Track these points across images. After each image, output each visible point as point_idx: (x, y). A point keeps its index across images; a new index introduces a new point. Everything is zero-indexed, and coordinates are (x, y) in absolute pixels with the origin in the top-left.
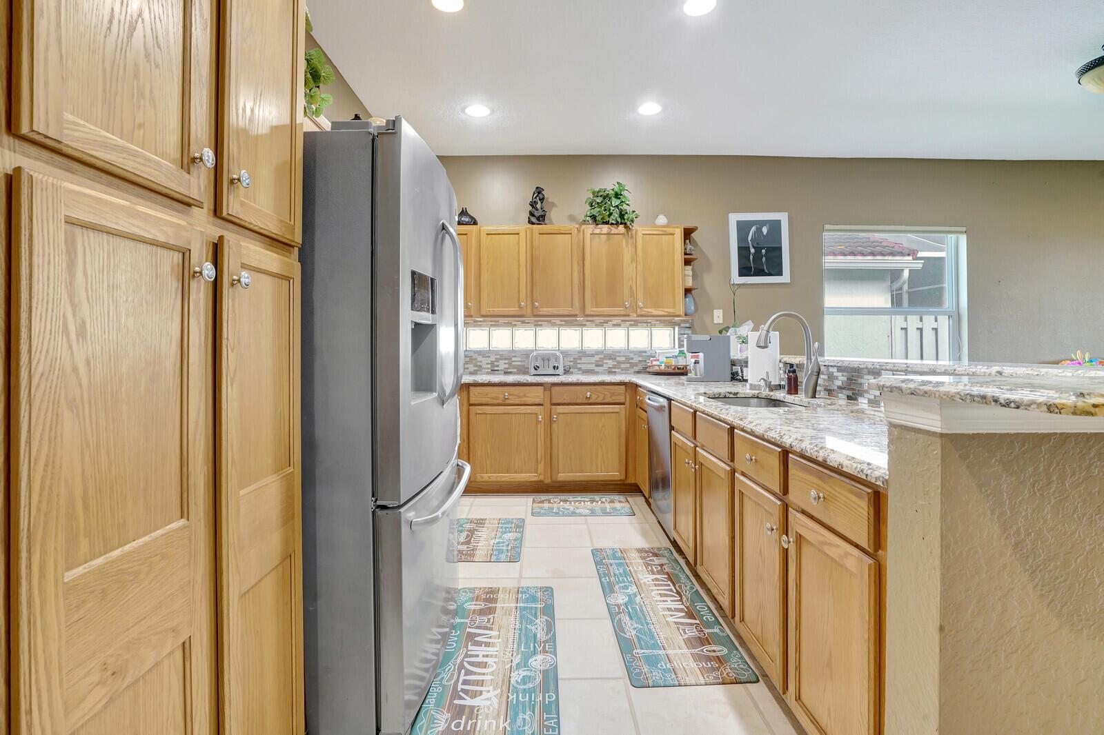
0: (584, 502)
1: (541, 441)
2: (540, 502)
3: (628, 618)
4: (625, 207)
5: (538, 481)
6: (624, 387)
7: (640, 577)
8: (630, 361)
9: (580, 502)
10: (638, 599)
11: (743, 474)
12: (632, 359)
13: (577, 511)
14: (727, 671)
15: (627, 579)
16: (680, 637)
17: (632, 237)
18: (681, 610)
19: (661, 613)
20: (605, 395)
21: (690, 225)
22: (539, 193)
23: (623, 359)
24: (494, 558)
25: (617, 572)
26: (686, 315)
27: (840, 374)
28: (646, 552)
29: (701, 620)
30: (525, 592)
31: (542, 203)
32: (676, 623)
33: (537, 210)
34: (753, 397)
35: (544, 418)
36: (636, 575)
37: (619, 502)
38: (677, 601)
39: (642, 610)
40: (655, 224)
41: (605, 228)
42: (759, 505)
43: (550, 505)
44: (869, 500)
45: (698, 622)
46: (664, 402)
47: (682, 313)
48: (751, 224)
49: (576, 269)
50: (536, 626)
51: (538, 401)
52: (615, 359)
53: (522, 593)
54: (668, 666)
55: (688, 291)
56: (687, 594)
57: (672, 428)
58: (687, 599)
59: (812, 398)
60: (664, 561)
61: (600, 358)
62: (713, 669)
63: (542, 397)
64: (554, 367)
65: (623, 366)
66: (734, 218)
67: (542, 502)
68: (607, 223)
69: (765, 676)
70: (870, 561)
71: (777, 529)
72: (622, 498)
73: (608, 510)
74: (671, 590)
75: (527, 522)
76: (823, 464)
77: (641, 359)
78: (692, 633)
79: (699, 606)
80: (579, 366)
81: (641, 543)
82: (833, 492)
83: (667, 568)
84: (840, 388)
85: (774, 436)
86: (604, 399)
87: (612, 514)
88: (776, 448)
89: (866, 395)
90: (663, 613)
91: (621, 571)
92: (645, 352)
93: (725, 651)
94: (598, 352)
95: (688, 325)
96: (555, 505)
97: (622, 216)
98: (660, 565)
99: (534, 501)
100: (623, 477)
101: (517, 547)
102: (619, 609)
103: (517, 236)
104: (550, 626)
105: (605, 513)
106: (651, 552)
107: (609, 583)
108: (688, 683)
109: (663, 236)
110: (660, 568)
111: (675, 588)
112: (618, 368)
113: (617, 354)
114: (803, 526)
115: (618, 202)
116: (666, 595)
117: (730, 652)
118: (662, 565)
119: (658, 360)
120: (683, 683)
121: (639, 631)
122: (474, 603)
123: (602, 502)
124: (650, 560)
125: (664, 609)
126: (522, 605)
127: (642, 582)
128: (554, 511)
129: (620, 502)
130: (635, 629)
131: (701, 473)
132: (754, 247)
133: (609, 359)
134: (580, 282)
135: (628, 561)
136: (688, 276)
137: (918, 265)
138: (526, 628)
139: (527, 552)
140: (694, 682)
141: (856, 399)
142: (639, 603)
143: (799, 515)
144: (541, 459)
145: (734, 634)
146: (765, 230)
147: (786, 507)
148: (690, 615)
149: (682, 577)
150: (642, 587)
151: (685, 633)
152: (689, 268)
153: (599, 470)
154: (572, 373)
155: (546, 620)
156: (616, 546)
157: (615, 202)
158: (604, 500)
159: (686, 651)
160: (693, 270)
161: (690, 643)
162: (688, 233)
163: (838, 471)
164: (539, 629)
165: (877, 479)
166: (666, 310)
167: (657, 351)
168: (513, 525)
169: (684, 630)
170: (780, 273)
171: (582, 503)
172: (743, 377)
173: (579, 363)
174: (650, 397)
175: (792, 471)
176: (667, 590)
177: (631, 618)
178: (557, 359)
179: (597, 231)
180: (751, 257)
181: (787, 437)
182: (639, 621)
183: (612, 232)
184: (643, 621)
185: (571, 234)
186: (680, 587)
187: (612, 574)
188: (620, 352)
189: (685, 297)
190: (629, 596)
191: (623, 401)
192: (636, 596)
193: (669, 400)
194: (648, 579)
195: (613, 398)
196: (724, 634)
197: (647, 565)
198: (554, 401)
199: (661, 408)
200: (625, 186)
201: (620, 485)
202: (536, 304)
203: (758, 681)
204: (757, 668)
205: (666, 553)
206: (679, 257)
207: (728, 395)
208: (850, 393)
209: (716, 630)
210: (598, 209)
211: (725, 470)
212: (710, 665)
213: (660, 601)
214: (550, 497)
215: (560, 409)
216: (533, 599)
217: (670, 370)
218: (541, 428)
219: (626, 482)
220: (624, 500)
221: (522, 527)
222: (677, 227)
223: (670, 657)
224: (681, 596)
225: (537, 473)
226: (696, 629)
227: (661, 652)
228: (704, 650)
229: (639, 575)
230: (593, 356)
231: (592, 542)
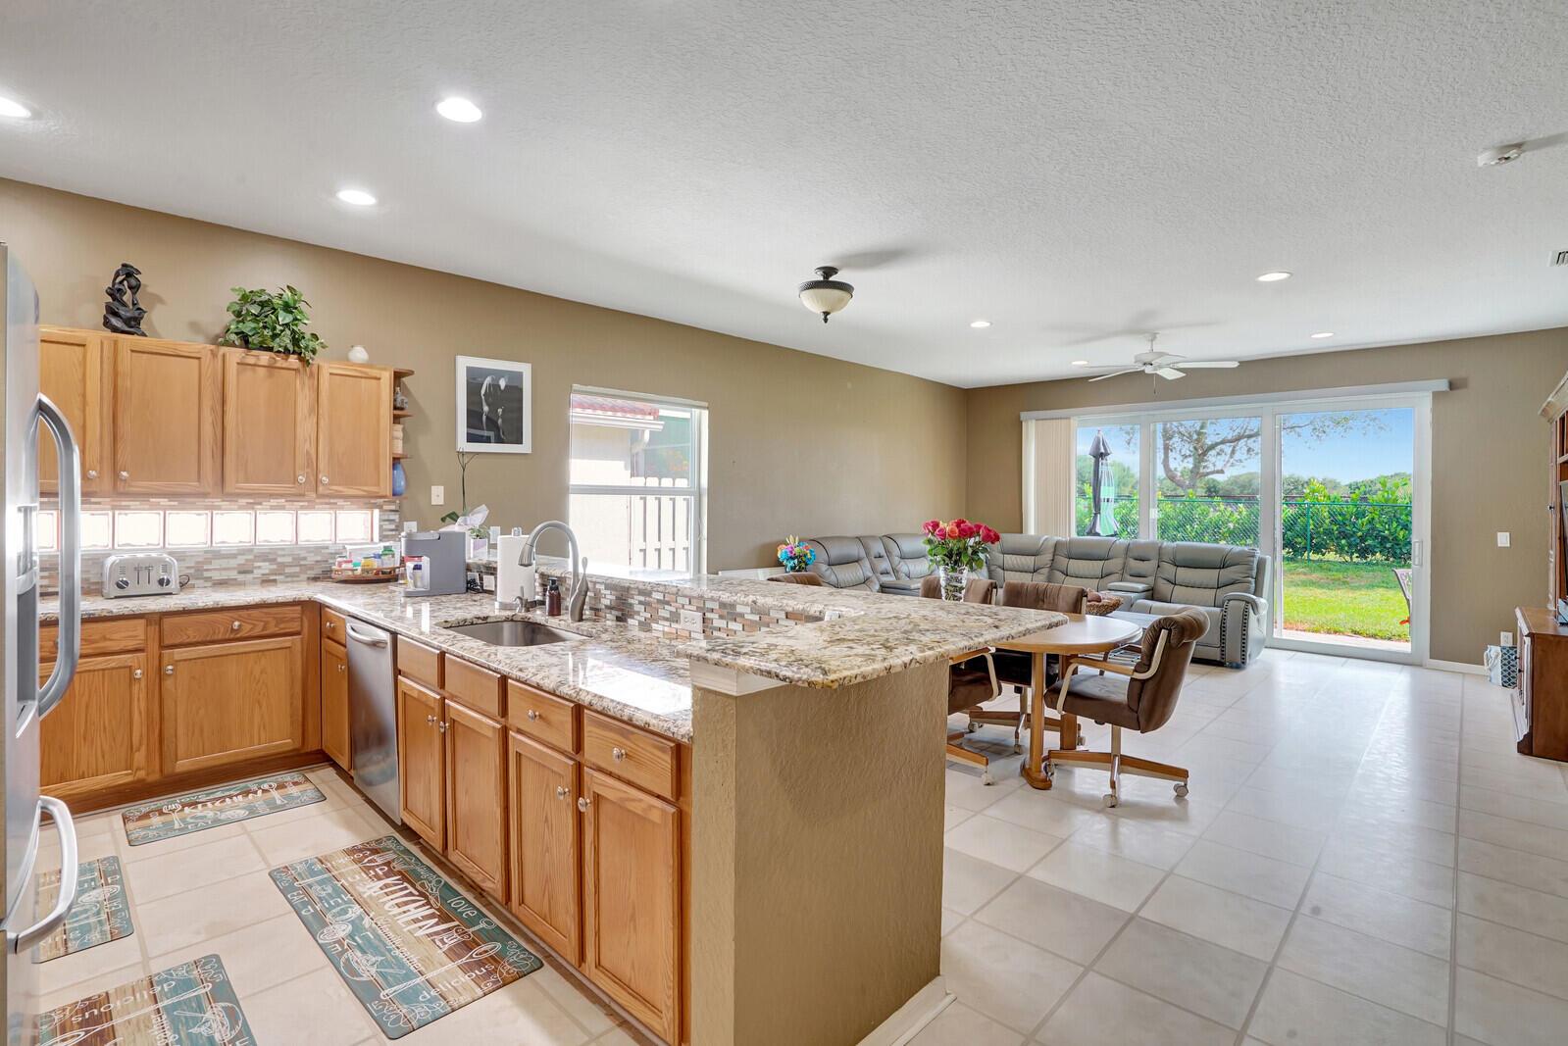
0: (231, 797)
1: (140, 713)
2: (141, 818)
3: (359, 954)
4: (301, 328)
5: (132, 782)
6: (299, 608)
7: (361, 889)
8: (302, 563)
9: (222, 799)
10: (367, 922)
11: (519, 731)
12: (305, 559)
13: (223, 817)
14: (507, 969)
15: (342, 899)
16: (440, 951)
17: (311, 374)
18: (432, 916)
19: (405, 930)
20: (266, 623)
21: (402, 367)
22: (129, 275)
23: (289, 559)
24: (72, 946)
25: (324, 894)
26: (394, 495)
27: (608, 592)
28: (360, 851)
29: (461, 919)
30: (167, 980)
31: (134, 294)
32: (428, 935)
33: (124, 304)
34: (507, 620)
35: (146, 673)
36: (355, 890)
37: (294, 786)
38: (424, 905)
39: (377, 936)
40: (348, 360)
41: (265, 357)
42: (544, 766)
43: (162, 818)
44: (672, 753)
45: (457, 923)
46: (385, 636)
47: (389, 492)
48: (486, 372)
49: (208, 418)
50: (208, 1024)
51: (131, 644)
52: (275, 560)
53: (160, 983)
54: (433, 993)
55: (396, 461)
56: (433, 891)
57: (397, 672)
58: (436, 899)
59: (579, 621)
60: (390, 856)
61: (247, 560)
62: (489, 973)
63: (143, 637)
64: (161, 582)
65: (287, 570)
66: (464, 363)
67: (146, 816)
68: (270, 349)
69: (548, 957)
70: (672, 810)
71: (569, 791)
72: (295, 776)
73: (279, 802)
74: (411, 894)
75: (123, 860)
76: (629, 722)
77: (319, 558)
78: (451, 940)
79: (453, 902)
80: (206, 574)
81: (348, 840)
82: (636, 748)
83: (398, 866)
84: (606, 607)
85: (569, 693)
86: (264, 628)
87: (288, 806)
88: (567, 703)
89: (635, 617)
90: (408, 928)
91: (330, 890)
92: (327, 548)
93: (499, 946)
94: (243, 552)
95: (393, 507)
96: (175, 816)
97: (296, 340)
98: (384, 864)
99: (125, 819)
100: (297, 745)
101: (119, 910)
102: (342, 945)
103: (81, 348)
104: (233, 1015)
105: (275, 808)
106: (369, 850)
107: (316, 914)
108: (463, 1002)
109: (363, 380)
110: (386, 868)
111: (416, 889)
112: (281, 574)
113: (280, 553)
114: (600, 785)
115: (289, 318)
116: (406, 903)
117: (504, 945)
118: (388, 864)
119: (351, 561)
120: (456, 1005)
121: (381, 964)
122: (59, 1038)
123: (264, 791)
124: (369, 862)
125: (408, 923)
126: (166, 1002)
127: (365, 896)
128: (177, 826)
129: (295, 784)
130: (372, 965)
131: (452, 733)
132: (488, 405)
133: (264, 561)
134: (215, 440)
135: (335, 873)
136: (397, 438)
137: (659, 426)
138: (189, 1035)
139: (142, 912)
140: (470, 999)
141: (625, 621)
142: (370, 927)
143: (596, 774)
144: (141, 744)
145: (503, 922)
146: (503, 383)
147: (579, 768)
148: (444, 918)
149: (422, 871)
150: (367, 903)
151: (444, 943)
152: (399, 427)
153: (256, 741)
154: (193, 586)
155: (223, 1008)
156: (310, 855)
157: (284, 318)
158: (266, 786)
159: (451, 965)
160: (404, 430)
161: (453, 953)
162: (398, 376)
163: (645, 729)
164: (214, 1026)
165: (683, 736)
166: (366, 488)
167: (348, 547)
168: (97, 874)
169: (442, 941)
170: (519, 441)
171: (230, 803)
172: (482, 587)
173: (207, 570)
174: (353, 625)
175: (588, 728)
176: (406, 895)
177: (364, 952)
178: (166, 567)
179: (251, 360)
180: (484, 417)
181: (584, 694)
182: (377, 952)
183: (278, 365)
184: (383, 950)
185: (199, 358)
186: (423, 885)
187: (317, 900)
188: (283, 549)
189: (394, 469)
190: (352, 922)
191: (298, 629)
192: (363, 919)
193: (394, 635)
194: (373, 890)
195: (282, 626)
196: (493, 927)
197: (366, 869)
198: (167, 642)
199: (375, 644)
200: (301, 295)
201: (292, 756)
202: (124, 474)
203: (542, 965)
204: (538, 951)
205: (390, 844)
206: (386, 412)
207: (475, 621)
208: (619, 614)
209: (482, 925)
210: (253, 325)
211: (494, 727)
212: (485, 971)
213: (400, 914)
214: (159, 804)
215: (179, 654)
216: (187, 984)
217: (371, 576)
218: (139, 692)
219: (302, 752)
220: (300, 779)
221: (118, 871)
222: (385, 369)
223: (431, 980)
224: (426, 897)
225: (130, 769)
226: (457, 932)
227: (420, 980)
228: (474, 956)
229: (357, 887)
230: (234, 556)
231: (264, 859)
